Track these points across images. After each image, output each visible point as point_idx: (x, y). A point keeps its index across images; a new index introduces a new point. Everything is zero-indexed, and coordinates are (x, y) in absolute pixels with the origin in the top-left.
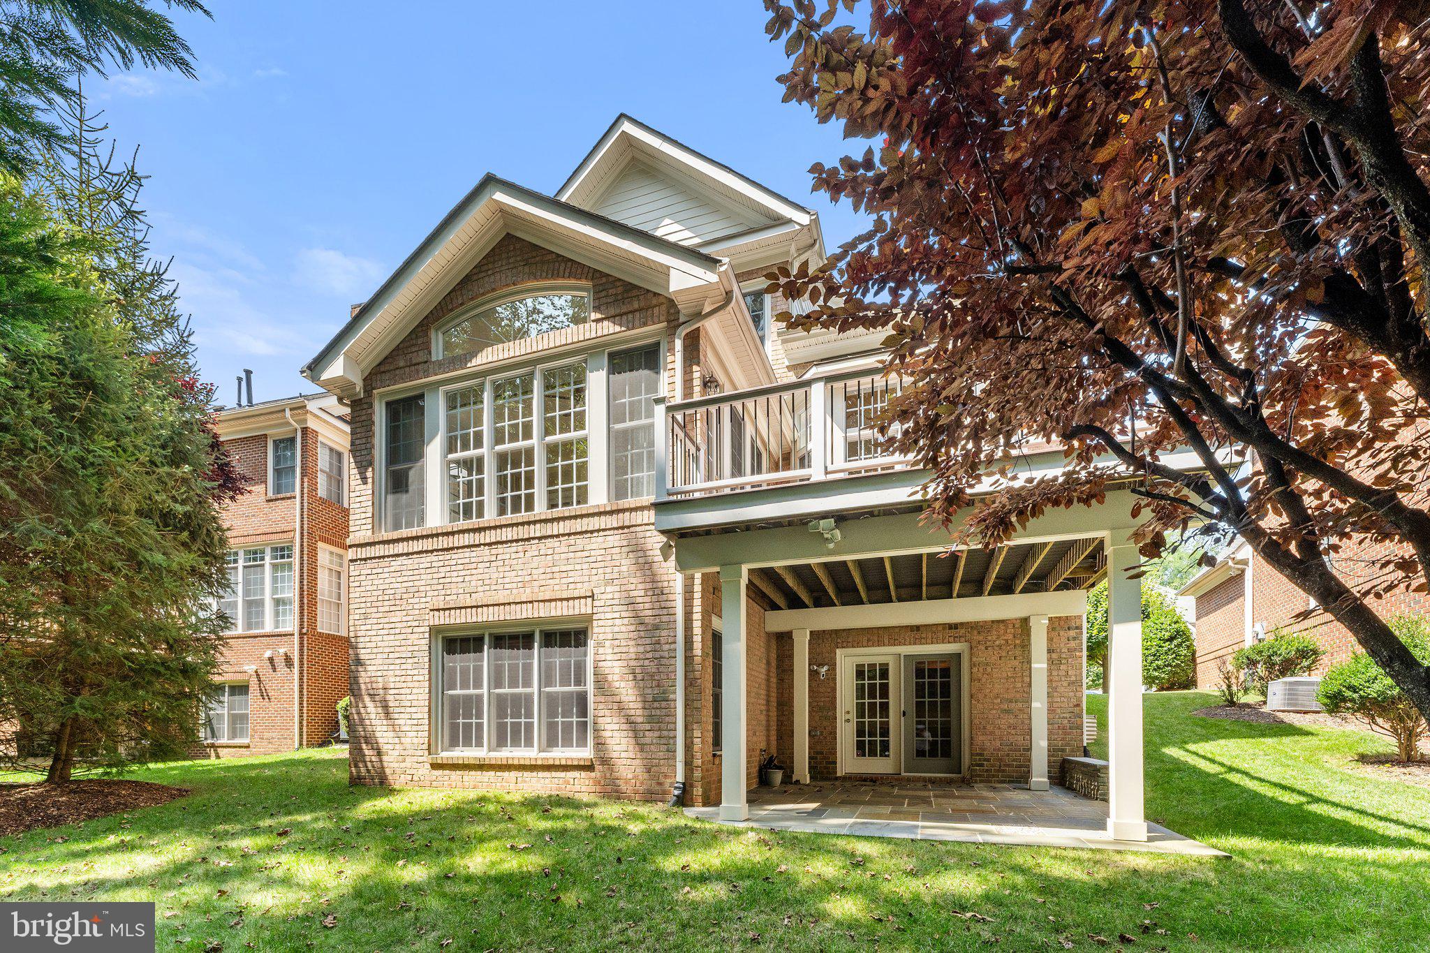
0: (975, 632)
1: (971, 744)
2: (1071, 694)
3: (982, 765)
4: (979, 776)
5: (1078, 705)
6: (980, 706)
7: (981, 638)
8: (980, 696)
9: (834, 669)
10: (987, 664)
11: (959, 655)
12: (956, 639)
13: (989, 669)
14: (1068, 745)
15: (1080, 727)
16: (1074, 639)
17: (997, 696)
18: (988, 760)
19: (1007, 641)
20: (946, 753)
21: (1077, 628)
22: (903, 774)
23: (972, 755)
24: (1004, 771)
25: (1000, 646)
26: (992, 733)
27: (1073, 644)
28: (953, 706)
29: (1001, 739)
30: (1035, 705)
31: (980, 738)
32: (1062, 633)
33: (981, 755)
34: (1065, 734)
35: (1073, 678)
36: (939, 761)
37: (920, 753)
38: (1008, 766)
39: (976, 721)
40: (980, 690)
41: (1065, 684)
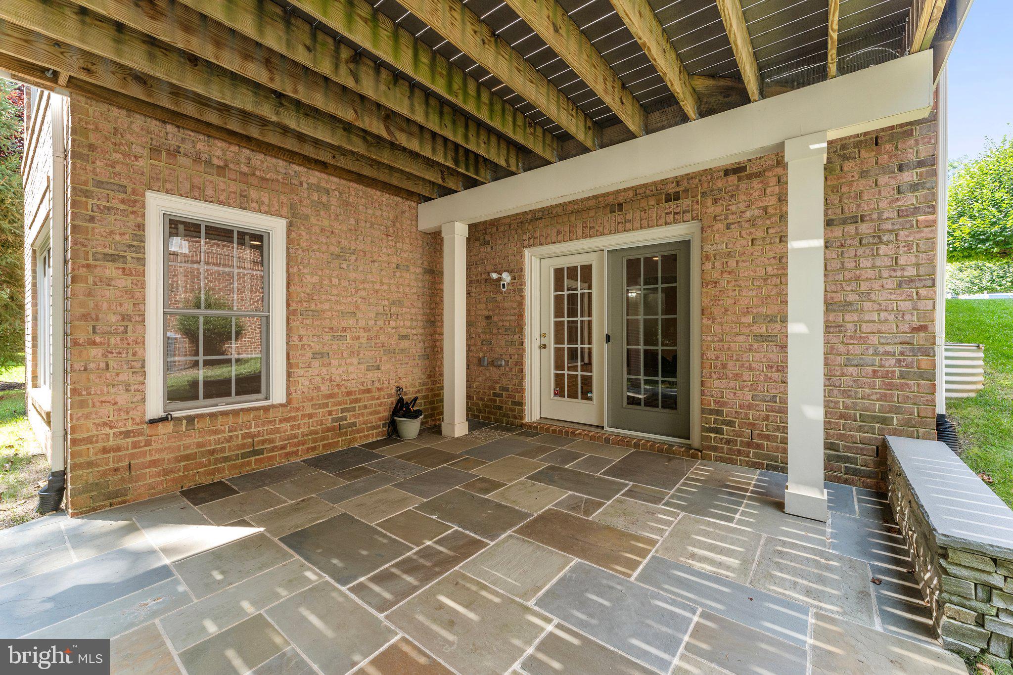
0: (709, 201)
1: (703, 393)
2: (906, 305)
3: (718, 431)
4: (715, 449)
5: (922, 328)
6: (715, 328)
7: (718, 210)
8: (717, 312)
9: (521, 277)
10: (729, 255)
11: (687, 244)
12: (677, 217)
13: (732, 264)
14: (897, 410)
15: (929, 376)
16: (914, 187)
17: (747, 311)
18: (730, 423)
19: (765, 209)
20: (670, 403)
21: (921, 164)
22: (606, 428)
23: (703, 411)
24: (759, 446)
25: (752, 221)
26: (736, 377)
27: (910, 199)
28: (680, 327)
29: (754, 388)
30: (795, 328)
31: (716, 384)
32: (882, 180)
33: (718, 413)
34: (890, 386)
35: (911, 272)
36: (659, 414)
37: (633, 401)
38: (768, 438)
39: (711, 355)
40: (717, 300)
41: (891, 284)
